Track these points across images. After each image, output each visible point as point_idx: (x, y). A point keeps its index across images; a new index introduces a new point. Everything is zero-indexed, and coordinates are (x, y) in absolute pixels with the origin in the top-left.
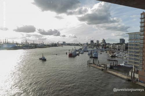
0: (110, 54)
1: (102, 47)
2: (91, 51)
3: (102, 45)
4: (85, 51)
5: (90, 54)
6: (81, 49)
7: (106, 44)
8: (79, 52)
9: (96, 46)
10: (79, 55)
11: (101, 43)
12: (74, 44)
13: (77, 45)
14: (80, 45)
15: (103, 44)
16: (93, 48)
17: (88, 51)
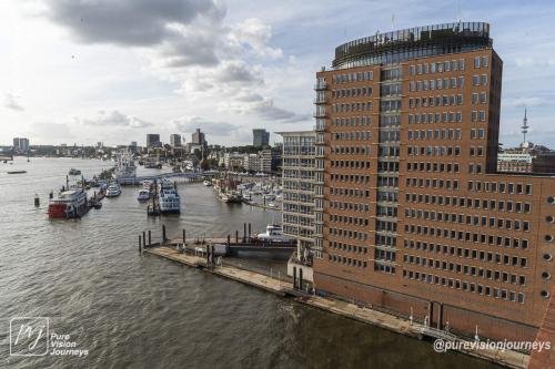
0: (223, 191)
1: (195, 165)
2: (151, 182)
3: (192, 151)
4: (124, 185)
5: (147, 196)
6: (106, 175)
7: (208, 150)
8: (98, 190)
9: (170, 156)
10: (98, 207)
11: (190, 145)
12: (75, 148)
13: (89, 152)
14: (100, 154)
15: (196, 150)
16: (159, 167)
17: (137, 185)
